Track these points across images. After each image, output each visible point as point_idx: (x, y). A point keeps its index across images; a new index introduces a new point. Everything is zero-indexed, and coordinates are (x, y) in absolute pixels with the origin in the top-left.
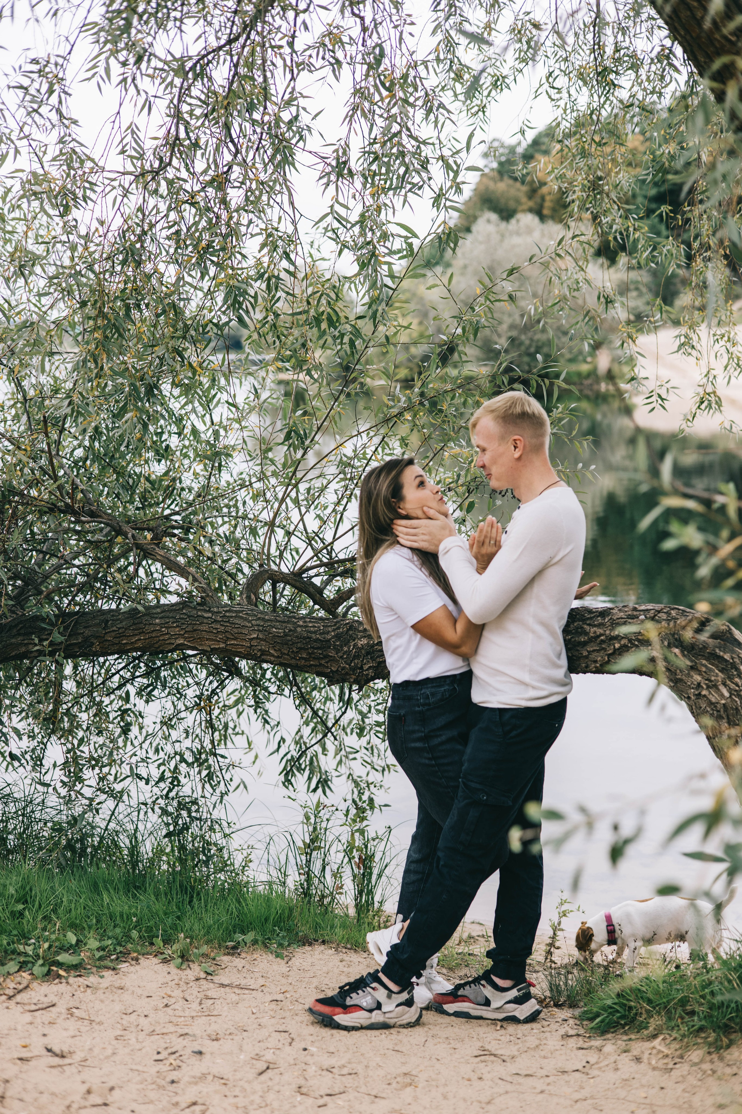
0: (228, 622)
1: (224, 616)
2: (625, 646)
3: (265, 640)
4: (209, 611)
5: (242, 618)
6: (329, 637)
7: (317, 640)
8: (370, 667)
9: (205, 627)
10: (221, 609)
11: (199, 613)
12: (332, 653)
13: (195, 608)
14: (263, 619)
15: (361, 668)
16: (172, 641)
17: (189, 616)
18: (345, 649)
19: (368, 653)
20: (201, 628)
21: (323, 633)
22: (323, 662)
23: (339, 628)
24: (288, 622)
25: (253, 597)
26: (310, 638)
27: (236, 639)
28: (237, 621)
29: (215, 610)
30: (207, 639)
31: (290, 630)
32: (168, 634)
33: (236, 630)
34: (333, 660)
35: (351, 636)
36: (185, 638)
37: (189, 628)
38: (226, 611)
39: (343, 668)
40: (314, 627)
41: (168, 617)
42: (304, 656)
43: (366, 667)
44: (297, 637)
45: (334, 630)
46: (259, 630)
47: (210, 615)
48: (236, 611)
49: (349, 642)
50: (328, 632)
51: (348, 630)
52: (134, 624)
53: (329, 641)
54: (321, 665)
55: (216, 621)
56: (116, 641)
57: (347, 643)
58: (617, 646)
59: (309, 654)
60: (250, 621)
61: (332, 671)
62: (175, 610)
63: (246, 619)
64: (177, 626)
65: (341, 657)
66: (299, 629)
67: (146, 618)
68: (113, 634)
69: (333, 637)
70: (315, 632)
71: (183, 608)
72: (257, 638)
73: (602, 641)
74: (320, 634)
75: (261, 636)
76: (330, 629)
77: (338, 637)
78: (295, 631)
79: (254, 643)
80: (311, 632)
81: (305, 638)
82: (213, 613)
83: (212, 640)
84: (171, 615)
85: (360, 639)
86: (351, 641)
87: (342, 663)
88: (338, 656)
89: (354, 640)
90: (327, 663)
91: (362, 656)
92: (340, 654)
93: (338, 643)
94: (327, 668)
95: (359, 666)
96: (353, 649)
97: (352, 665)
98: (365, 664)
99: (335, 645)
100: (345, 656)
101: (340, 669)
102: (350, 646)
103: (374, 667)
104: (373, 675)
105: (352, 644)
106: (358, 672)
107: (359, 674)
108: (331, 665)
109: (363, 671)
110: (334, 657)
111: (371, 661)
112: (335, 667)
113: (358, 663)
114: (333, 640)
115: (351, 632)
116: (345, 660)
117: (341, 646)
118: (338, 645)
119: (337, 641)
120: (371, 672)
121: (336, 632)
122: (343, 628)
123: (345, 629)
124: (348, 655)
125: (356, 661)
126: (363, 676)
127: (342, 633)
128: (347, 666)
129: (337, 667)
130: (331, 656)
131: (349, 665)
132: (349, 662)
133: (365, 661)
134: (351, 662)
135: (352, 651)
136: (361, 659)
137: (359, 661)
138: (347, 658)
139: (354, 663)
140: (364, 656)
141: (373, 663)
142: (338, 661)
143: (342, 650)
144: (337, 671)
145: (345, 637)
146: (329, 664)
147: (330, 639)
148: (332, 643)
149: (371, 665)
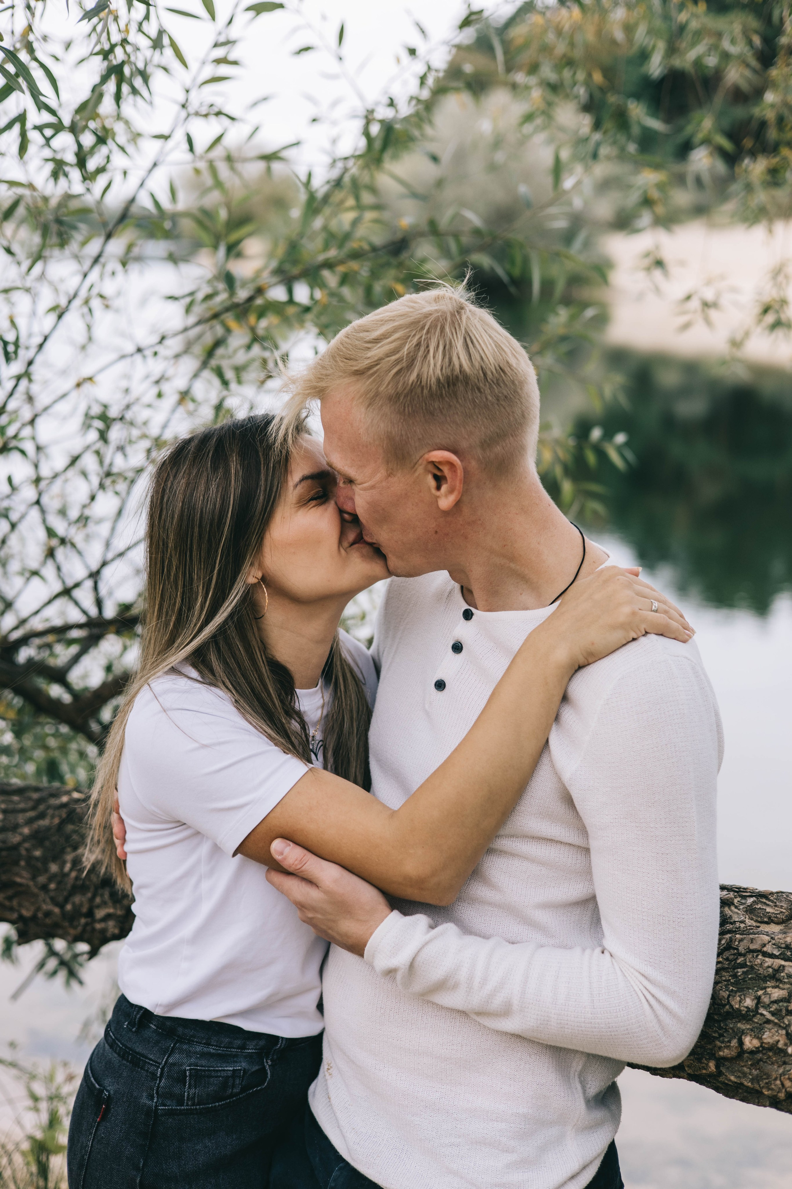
2: (773, 1048)
6: (16, 839)
12: (23, 878)
15: (90, 914)
18: (54, 868)
23: (42, 816)
34: (21, 892)
35: (68, 838)
39: (48, 914)
43: (100, 914)
45: (30, 822)
49: (62, 851)
50: (15, 828)
51: (63, 822)
53: (16, 847)
57: (57, 856)
58: (750, 1043)
65: (44, 888)
69: (26, 839)
76: (21, 818)
77: (38, 837)
86: (69, 850)
87: (44, 901)
88: (36, 885)
89: (75, 848)
90: (10, 898)
91: (92, 889)
92: (42, 879)
93: (38, 853)
94: (12, 909)
95: (84, 910)
96: (71, 870)
97: (69, 907)
98: (98, 907)
99: (30, 859)
100: (52, 886)
101: (40, 915)
102: (64, 863)
103: (119, 916)
104: (117, 931)
105: (69, 857)
106: (83, 921)
107: (86, 924)
108: (20, 905)
109: (94, 921)
110: (28, 886)
111: (110, 904)
112: (27, 910)
113: (81, 905)
114: (27, 845)
115: (70, 827)
116: (52, 894)
117: (45, 861)
118: (37, 859)
119: (35, 847)
120: (111, 924)
121: (35, 826)
122: (53, 817)
123: (56, 821)
124: (59, 883)
125: (77, 899)
126: (94, 930)
127: (48, 829)
128: (57, 910)
129: (32, 909)
130: (20, 885)
131: (62, 906)
132: (61, 899)
133: (98, 900)
134: (66, 900)
135: (67, 875)
136: (89, 895)
137: (84, 899)
138: (56, 890)
139: (74, 904)
140: (96, 888)
141: (115, 908)
142: (35, 896)
143: (46, 870)
144: (34, 918)
145: (54, 839)
146: (15, 903)
147: (19, 844)
148: (23, 852)
149: (111, 910)
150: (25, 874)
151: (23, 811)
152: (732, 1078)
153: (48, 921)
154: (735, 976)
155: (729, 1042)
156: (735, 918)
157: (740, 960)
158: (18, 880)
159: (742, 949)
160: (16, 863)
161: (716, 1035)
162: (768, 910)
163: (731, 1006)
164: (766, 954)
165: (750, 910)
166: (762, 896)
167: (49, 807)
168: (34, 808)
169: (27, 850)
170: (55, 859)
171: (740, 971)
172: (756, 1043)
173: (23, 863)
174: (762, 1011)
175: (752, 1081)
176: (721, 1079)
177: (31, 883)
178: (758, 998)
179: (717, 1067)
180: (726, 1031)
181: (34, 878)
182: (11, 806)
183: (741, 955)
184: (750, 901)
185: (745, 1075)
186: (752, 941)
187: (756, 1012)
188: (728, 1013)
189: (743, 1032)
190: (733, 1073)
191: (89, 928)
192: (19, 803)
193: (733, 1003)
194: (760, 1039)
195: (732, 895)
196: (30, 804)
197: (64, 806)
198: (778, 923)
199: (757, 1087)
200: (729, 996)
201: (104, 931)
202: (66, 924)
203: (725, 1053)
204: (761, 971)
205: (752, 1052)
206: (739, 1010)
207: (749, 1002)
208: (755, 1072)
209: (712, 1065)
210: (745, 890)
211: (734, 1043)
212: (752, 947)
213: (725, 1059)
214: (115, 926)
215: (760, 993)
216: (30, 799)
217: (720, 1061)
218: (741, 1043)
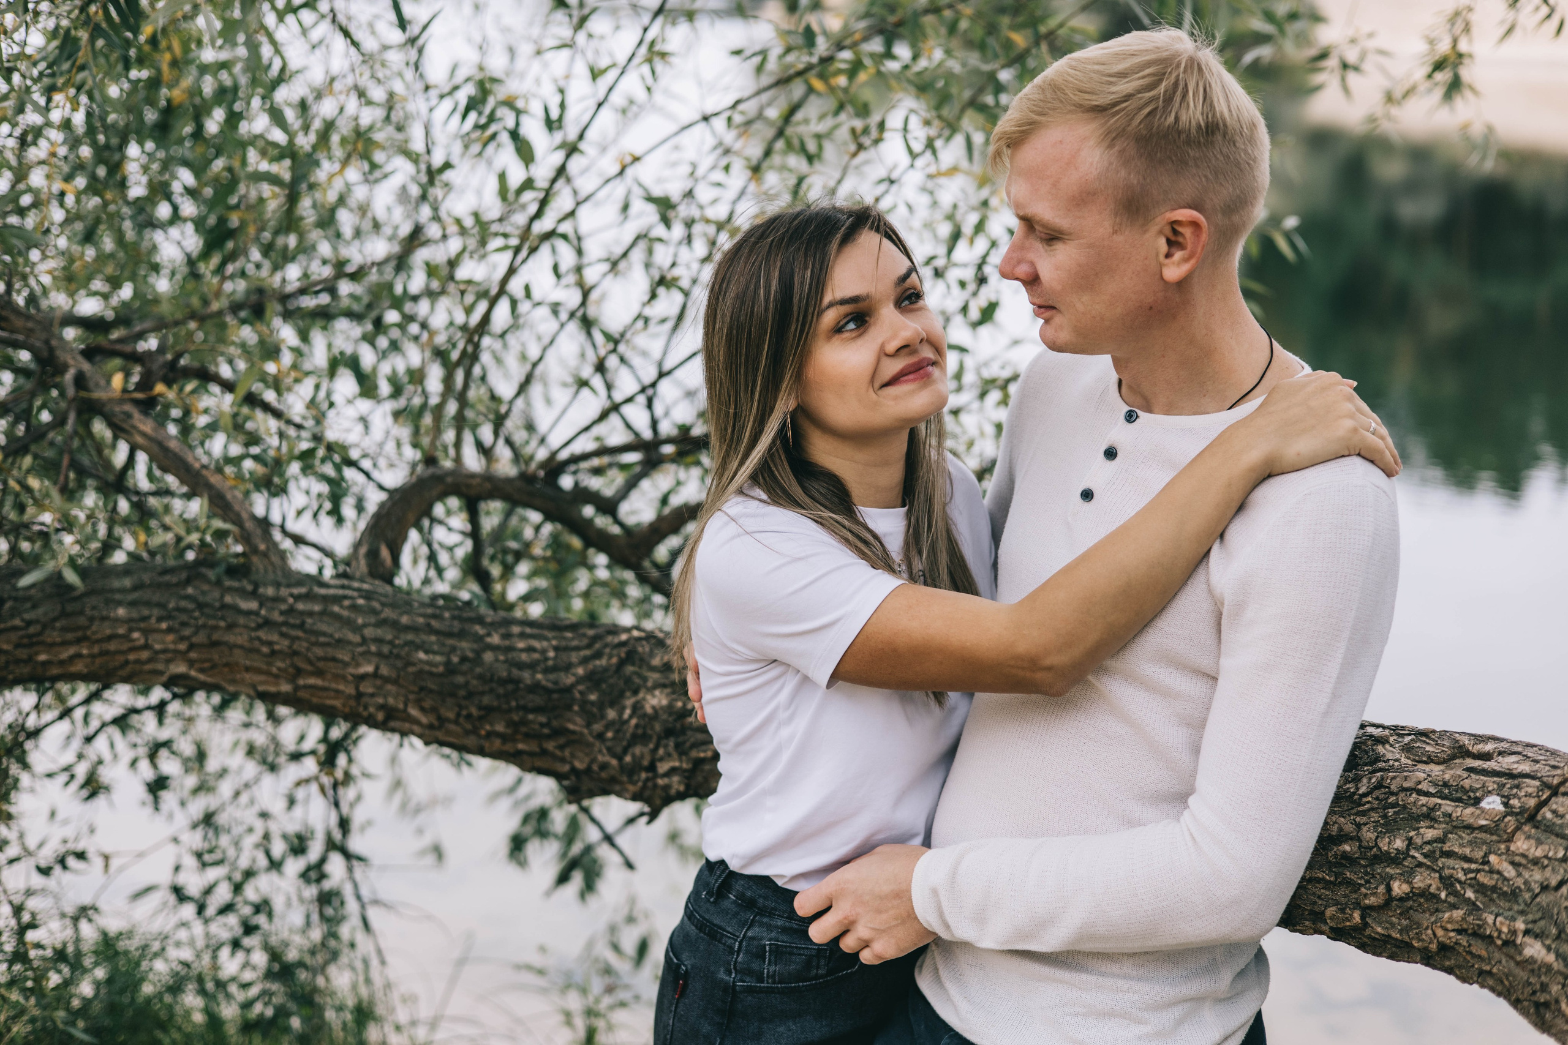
0: (301, 626)
1: (291, 610)
2: (1425, 894)
3: (395, 682)
4: (254, 594)
5: (337, 617)
6: (569, 680)
7: (536, 687)
8: (673, 771)
9: (239, 638)
10: (284, 592)
11: (228, 599)
12: (576, 724)
13: (218, 583)
14: (395, 625)
15: (652, 768)
16: (160, 666)
17: (201, 606)
18: (611, 714)
19: (669, 733)
20: (230, 638)
21: (555, 669)
22: (550, 746)
23: (598, 655)
24: (461, 635)
25: (385, 553)
26: (517, 682)
27: (319, 673)
28: (323, 627)
29: (270, 591)
30: (248, 669)
31: (464, 659)
32: (146, 646)
33: (319, 652)
34: (574, 741)
35: (628, 681)
36: (191, 663)
37: (201, 638)
38: (297, 598)
39: (604, 766)
40: (530, 649)
41: (148, 604)
42: (500, 728)
43: (663, 767)
44: (480, 677)
45: (585, 661)
46: (379, 654)
47: (253, 605)
48: (325, 599)
49: (621, 695)
50: (568, 667)
51: (622, 663)
52: (64, 614)
53: (568, 690)
54: (544, 752)
55: (267, 623)
56: (22, 653)
57: (615, 701)
58: (1399, 888)
59: (510, 724)
60: (357, 629)
61: (574, 770)
62: (168, 586)
63: (349, 623)
64: (170, 630)
65: (600, 736)
66: (488, 656)
67: (93, 600)
68: (14, 636)
69: (580, 680)
70: (532, 666)
71: (188, 582)
72: (376, 675)
73: (1345, 855)
74: (546, 671)
75: (384, 671)
76: (574, 657)
77: (594, 679)
78: (477, 660)
79: (367, 688)
80: (521, 666)
81: (503, 682)
82: (263, 601)
83: (258, 671)
84: (156, 598)
85: (650, 690)
86: (628, 694)
87: (600, 751)
88: (591, 734)
89: (636, 692)
90: (561, 747)
91: (654, 740)
92: (597, 727)
93: (593, 697)
94: (563, 760)
95: (646, 763)
96: (631, 717)
97: (628, 759)
98: (661, 759)
99: (584, 703)
100: (610, 735)
101: (595, 767)
102: (624, 708)
103: (685, 771)
104: (682, 788)
105: (629, 702)
106: (644, 775)
107: (647, 779)
108: (573, 755)
109: (656, 776)
110: (581, 734)
111: (675, 755)
112: (581, 761)
113: (642, 756)
114: (581, 687)
115: (629, 669)
116: (609, 744)
117: (601, 706)
118: (592, 703)
119: (590, 690)
120: (676, 779)
121: (590, 666)
122: (610, 657)
123: (614, 660)
124: (617, 731)
125: (638, 750)
126: (655, 786)
127: (605, 670)
128: (614, 762)
129: (587, 760)
130: (573, 732)
131: (620, 759)
132: (619, 750)
133: (661, 752)
134: (625, 751)
135: (627, 721)
136: (651, 746)
137: (646, 750)
138: (614, 739)
139: (633, 756)
140: (659, 739)
141: (681, 761)
142: (590, 745)
143: (603, 716)
144: (588, 770)
145: (611, 681)
146: (567, 753)
147: (573, 686)
148: (578, 695)
149: (677, 764)
150: (578, 720)
151: (577, 649)
152: (1379, 930)
153: (604, 775)
154: (1385, 816)
155: (1376, 888)
156: (1389, 756)
157: (1392, 799)
158: (571, 727)
159: (1394, 788)
160: (569, 708)
161: (1363, 882)
162: (1428, 748)
163: (1380, 849)
164: (1421, 793)
165: (1407, 749)
166: (1423, 734)
167: (606, 645)
168: (589, 646)
169: (581, 693)
170: (612, 704)
171: (1391, 812)
172: (1406, 888)
173: (576, 708)
174: (1413, 853)
175: (1401, 932)
176: (1368, 932)
177: (586, 731)
178: (1410, 839)
179: (1363, 917)
180: (1373, 876)
181: (588, 725)
182: (563, 643)
183: (1392, 794)
184: (1407, 739)
185: (1393, 925)
186: (1406, 778)
187: (1406, 854)
188: (1375, 856)
189: (1392, 877)
190: (1380, 924)
191: (650, 784)
192: (573, 639)
193: (1381, 845)
194: (1410, 883)
195: (1387, 732)
196: (585, 642)
197: (623, 644)
198: (1438, 763)
199: (1406, 939)
200: (1377, 837)
201: (667, 788)
202: (625, 779)
203: (1372, 901)
204: (1414, 810)
205: (1401, 899)
206: (1388, 853)
207: (1399, 844)
208: (1404, 922)
209: (1357, 915)
210: (1403, 728)
211: (1382, 889)
212: (1406, 785)
213: (1371, 908)
214: (680, 783)
215: (1412, 834)
216: (584, 635)
217: (1366, 911)
218: (1389, 889)
